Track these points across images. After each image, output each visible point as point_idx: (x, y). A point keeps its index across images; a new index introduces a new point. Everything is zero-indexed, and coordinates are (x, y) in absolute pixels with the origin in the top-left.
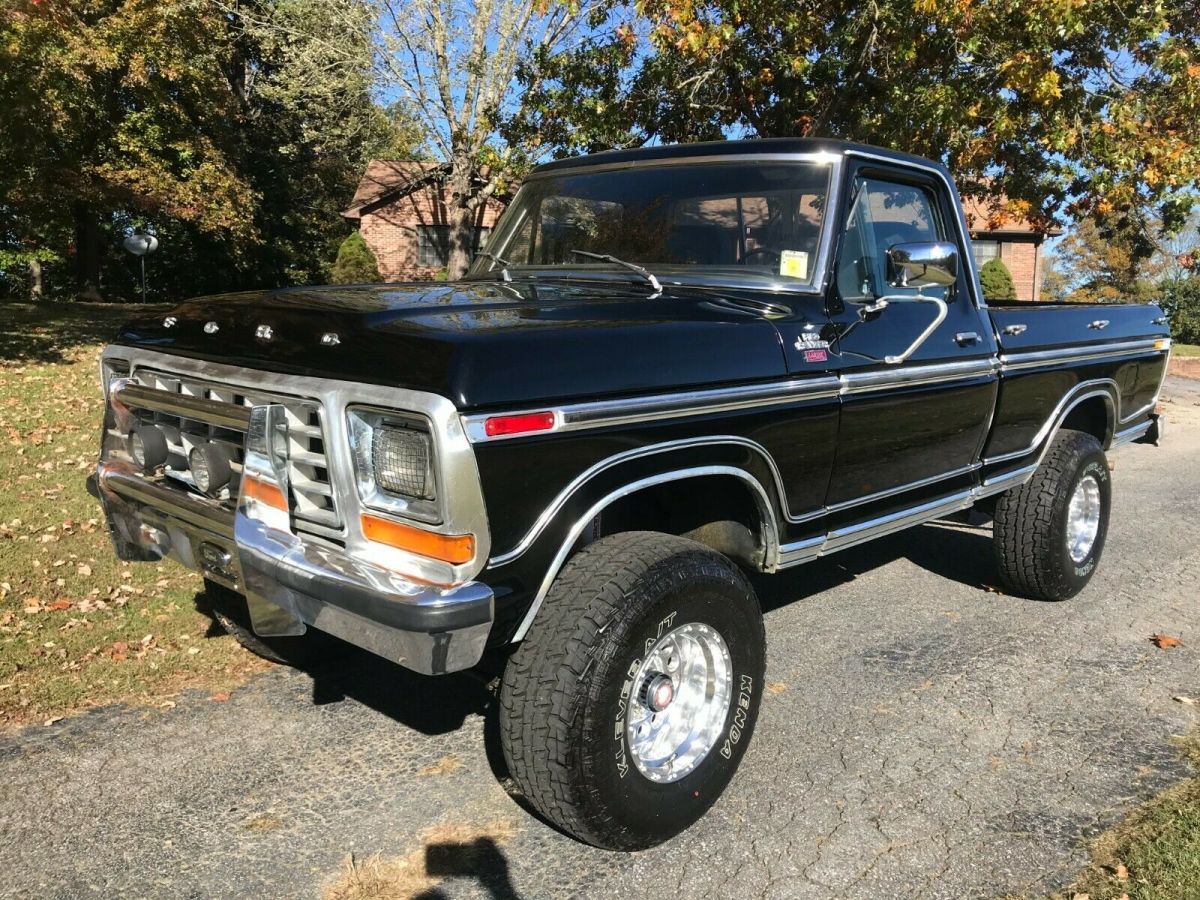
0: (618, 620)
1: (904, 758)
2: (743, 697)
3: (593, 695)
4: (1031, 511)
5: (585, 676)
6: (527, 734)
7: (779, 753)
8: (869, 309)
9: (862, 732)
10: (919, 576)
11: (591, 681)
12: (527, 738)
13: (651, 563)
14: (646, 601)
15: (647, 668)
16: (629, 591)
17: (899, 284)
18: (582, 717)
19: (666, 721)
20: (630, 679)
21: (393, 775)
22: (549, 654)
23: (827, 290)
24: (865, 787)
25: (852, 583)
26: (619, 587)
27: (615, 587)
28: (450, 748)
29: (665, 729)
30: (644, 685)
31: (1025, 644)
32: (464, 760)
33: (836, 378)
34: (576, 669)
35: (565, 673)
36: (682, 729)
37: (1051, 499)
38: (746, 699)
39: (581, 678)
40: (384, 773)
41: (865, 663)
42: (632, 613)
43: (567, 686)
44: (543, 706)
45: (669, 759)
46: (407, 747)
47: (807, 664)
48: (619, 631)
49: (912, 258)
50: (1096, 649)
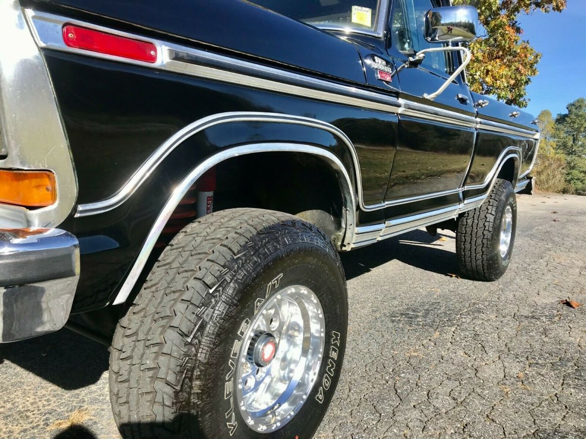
0: (229, 280)
1: (440, 390)
2: (334, 350)
3: (202, 357)
4: (481, 225)
5: (194, 337)
6: (133, 399)
7: (350, 391)
8: (411, 59)
9: (405, 371)
10: (408, 269)
11: (200, 342)
12: (133, 403)
13: (260, 228)
14: (255, 262)
15: (255, 328)
16: (239, 252)
17: (433, 39)
18: (191, 380)
19: (268, 373)
20: (239, 339)
21: (25, 431)
22: (156, 316)
23: (385, 36)
24: (421, 416)
25: (369, 273)
26: (230, 249)
27: (225, 248)
28: (84, 401)
29: (267, 380)
30: (251, 344)
31: (485, 306)
32: (93, 412)
33: (396, 99)
34: (185, 330)
35: (172, 336)
36: (282, 380)
37: (493, 217)
38: (335, 351)
39: (189, 340)
40: (17, 429)
41: (393, 321)
42: (242, 274)
43: (175, 348)
44: (149, 369)
45: (272, 408)
46: (45, 403)
47: (356, 323)
48: (230, 291)
49: (442, 22)
50: (527, 308)
